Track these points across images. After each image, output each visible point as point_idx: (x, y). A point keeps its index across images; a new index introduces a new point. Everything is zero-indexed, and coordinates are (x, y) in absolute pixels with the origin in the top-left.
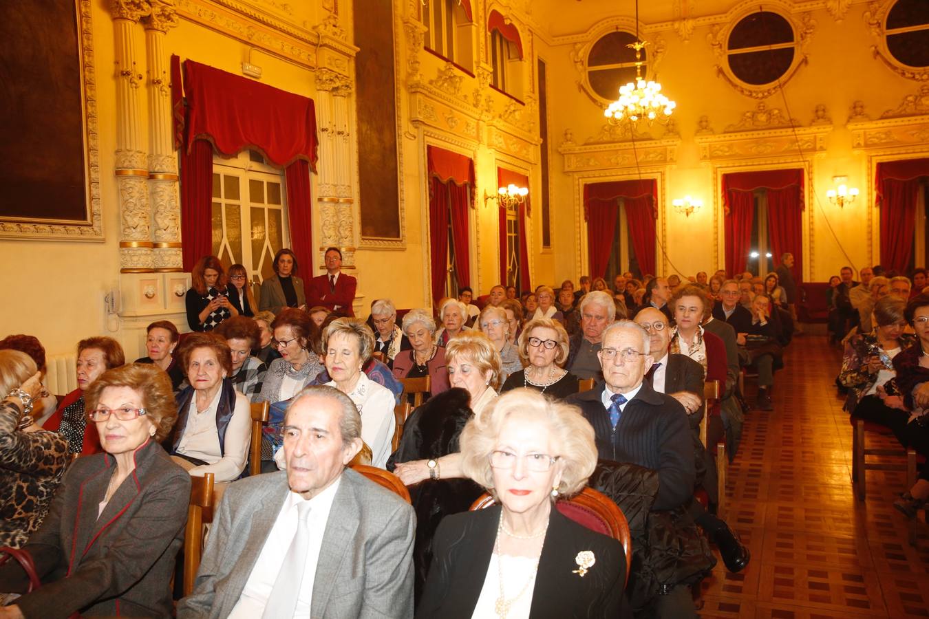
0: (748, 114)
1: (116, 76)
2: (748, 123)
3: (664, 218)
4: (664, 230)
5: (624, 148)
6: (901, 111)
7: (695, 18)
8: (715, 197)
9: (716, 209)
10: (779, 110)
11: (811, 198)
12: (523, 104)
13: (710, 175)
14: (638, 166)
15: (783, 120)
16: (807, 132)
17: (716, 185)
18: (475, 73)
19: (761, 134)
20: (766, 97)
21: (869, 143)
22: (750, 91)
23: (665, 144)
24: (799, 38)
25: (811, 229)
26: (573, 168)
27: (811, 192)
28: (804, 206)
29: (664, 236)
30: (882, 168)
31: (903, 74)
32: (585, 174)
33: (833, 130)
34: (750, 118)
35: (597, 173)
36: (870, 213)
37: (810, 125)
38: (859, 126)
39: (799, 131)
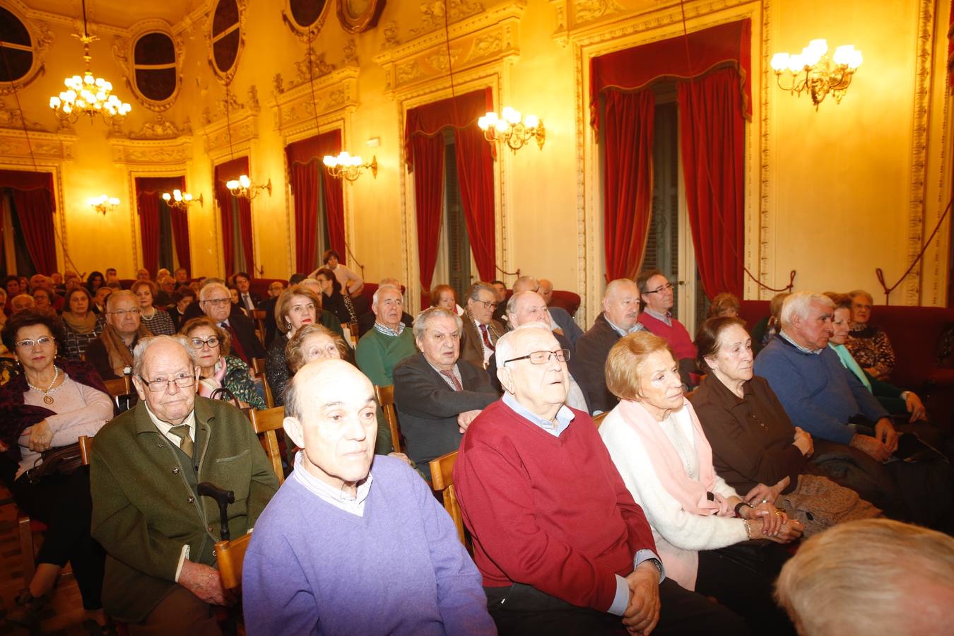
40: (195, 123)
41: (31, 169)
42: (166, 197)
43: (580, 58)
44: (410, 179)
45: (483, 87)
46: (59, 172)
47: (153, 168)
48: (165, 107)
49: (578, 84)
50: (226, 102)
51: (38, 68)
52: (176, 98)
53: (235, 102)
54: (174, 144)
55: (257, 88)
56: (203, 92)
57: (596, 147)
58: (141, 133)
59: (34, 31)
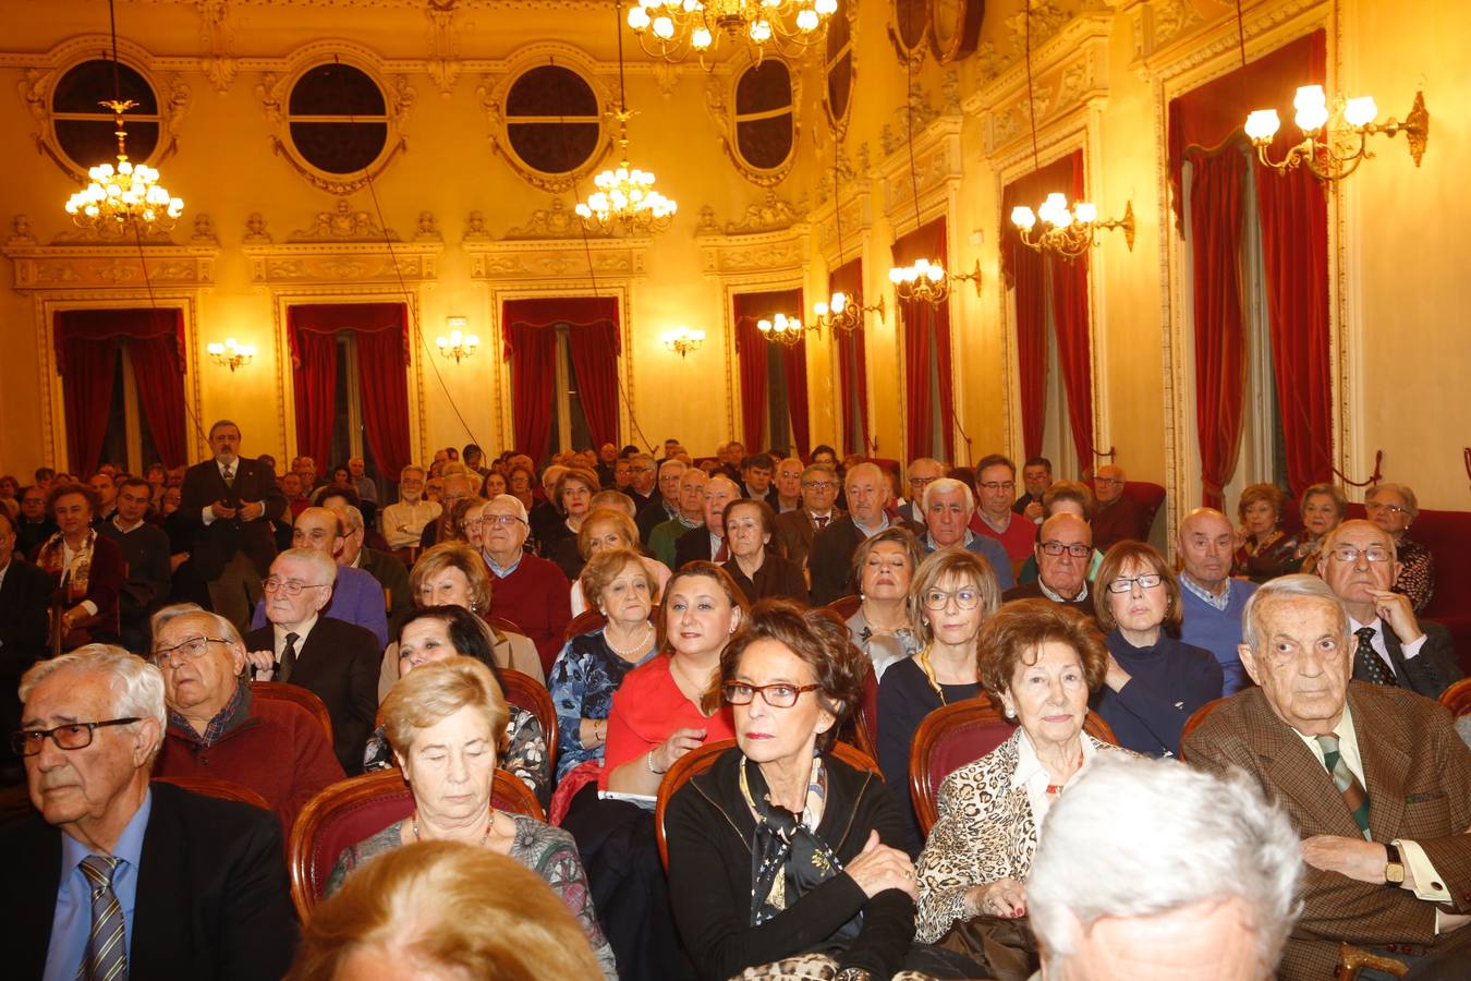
0: (324, 217)
2: (321, 233)
3: (196, 373)
4: (197, 391)
5: (124, 255)
6: (530, 231)
7: (235, 57)
8: (278, 341)
9: (279, 360)
10: (368, 214)
11: (418, 347)
13: (269, 307)
14: (149, 285)
15: (375, 231)
16: (408, 250)
17: (278, 322)
19: (343, 248)
20: (349, 193)
21: (493, 272)
22: (325, 182)
23: (195, 253)
24: (394, 112)
25: (420, 393)
26: (32, 282)
27: (418, 337)
28: (409, 359)
29: (198, 401)
30: (509, 307)
31: (530, 180)
32: (55, 294)
33: (445, 250)
34: (326, 222)
35: (76, 294)
36: (498, 372)
37: (413, 241)
38: (477, 248)
39: (397, 248)
40: (811, 202)
41: (590, 293)
42: (764, 326)
45: (1074, 149)
46: (626, 296)
47: (758, 278)
48: (776, 177)
49: (1159, 144)
50: (837, 170)
51: (605, 144)
52: (792, 162)
53: (847, 169)
54: (787, 237)
55: (869, 146)
56: (818, 152)
58: (743, 224)
59: (602, 92)
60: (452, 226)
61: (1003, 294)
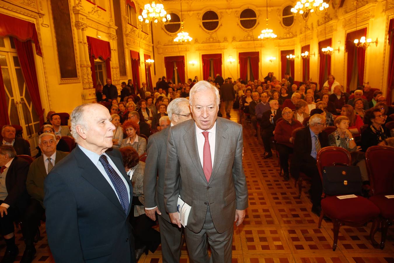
0: (208, 39)
1: (78, 43)
2: (207, 41)
3: (187, 67)
6: (244, 40)
7: (193, 11)
8: (200, 61)
9: (200, 64)
10: (215, 38)
11: (224, 61)
12: (148, 34)
13: (199, 55)
14: (179, 52)
15: (216, 41)
17: (200, 58)
18: (138, 28)
19: (211, 44)
20: (212, 34)
21: (237, 47)
22: (208, 32)
24: (220, 19)
25: (224, 70)
26: (161, 52)
27: (224, 60)
28: (222, 63)
29: (187, 71)
30: (240, 54)
31: (244, 30)
32: (165, 54)
33: (229, 44)
35: (168, 54)
36: (238, 66)
37: (223, 42)
38: (234, 43)
39: (221, 44)
40: (298, 33)
41: (255, 51)
42: (288, 57)
43: (388, 19)
44: (347, 54)
45: (365, 27)
46: (261, 51)
47: (286, 47)
48: (290, 28)
49: (386, 27)
50: (305, 27)
51: (257, 23)
52: (293, 25)
53: (308, 28)
54: (292, 40)
55: (313, 24)
56: (300, 24)
57: (389, 46)
58: (283, 37)
59: (257, 13)
60: (230, 39)
61: (345, 53)
